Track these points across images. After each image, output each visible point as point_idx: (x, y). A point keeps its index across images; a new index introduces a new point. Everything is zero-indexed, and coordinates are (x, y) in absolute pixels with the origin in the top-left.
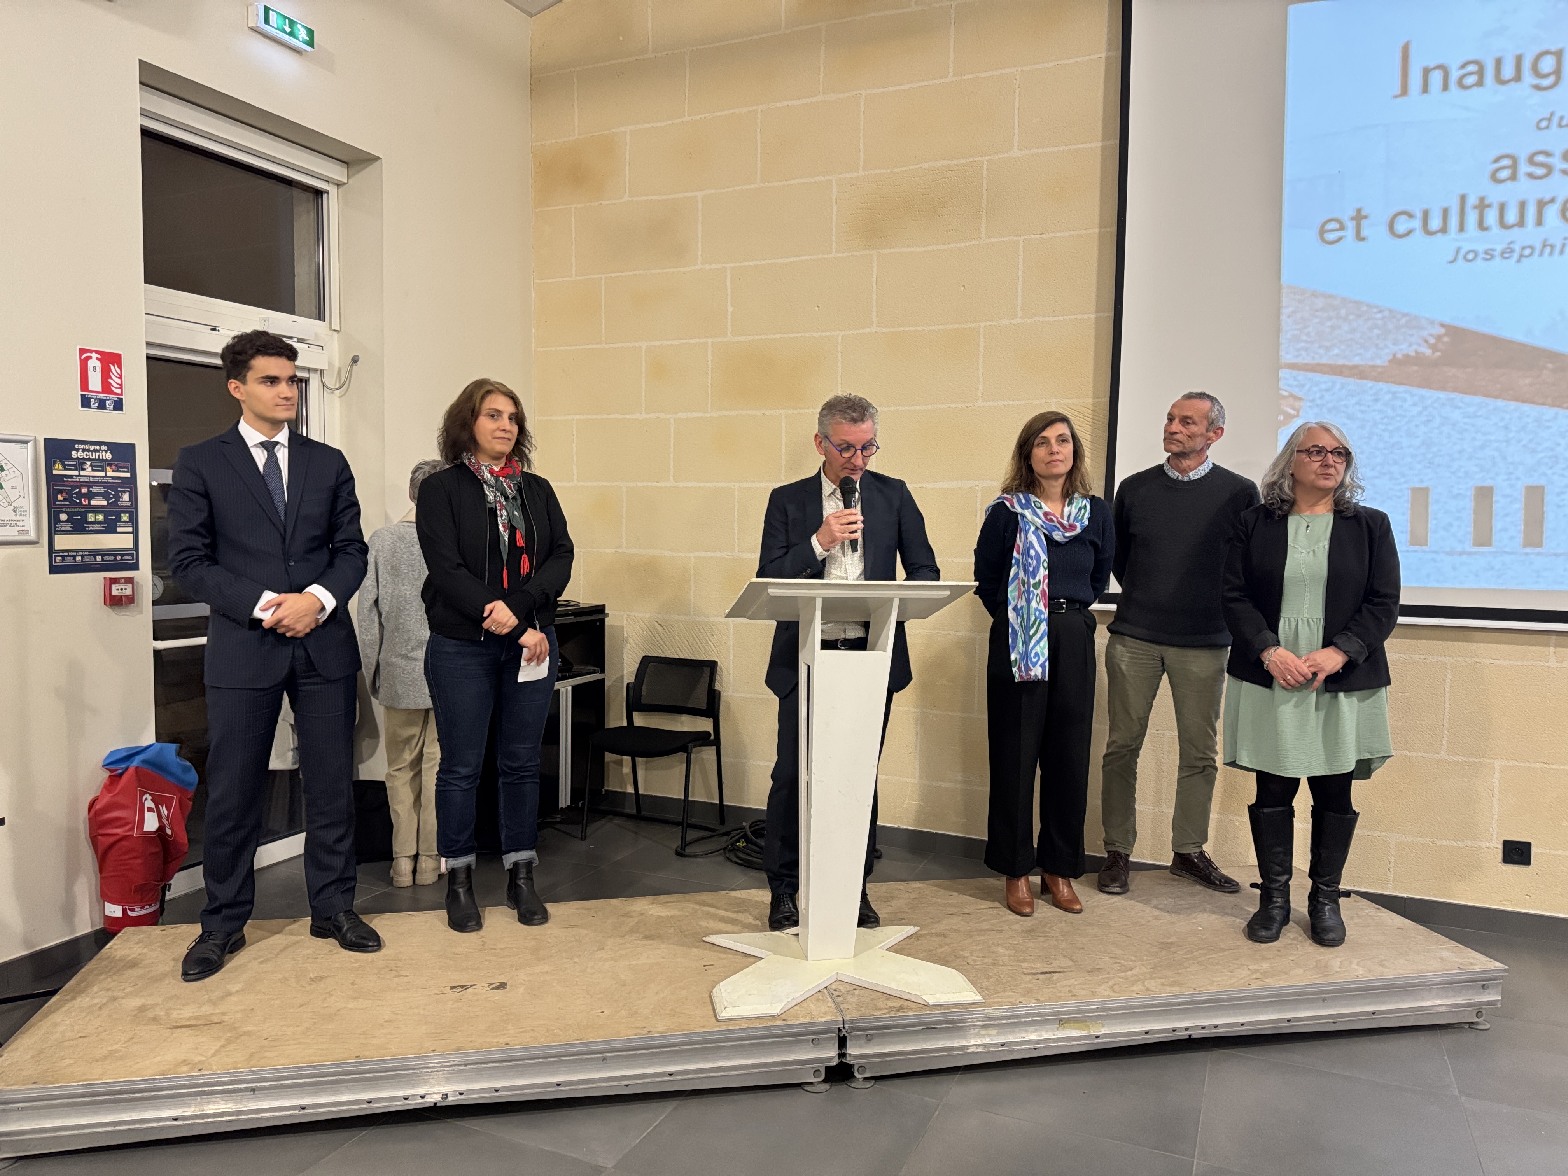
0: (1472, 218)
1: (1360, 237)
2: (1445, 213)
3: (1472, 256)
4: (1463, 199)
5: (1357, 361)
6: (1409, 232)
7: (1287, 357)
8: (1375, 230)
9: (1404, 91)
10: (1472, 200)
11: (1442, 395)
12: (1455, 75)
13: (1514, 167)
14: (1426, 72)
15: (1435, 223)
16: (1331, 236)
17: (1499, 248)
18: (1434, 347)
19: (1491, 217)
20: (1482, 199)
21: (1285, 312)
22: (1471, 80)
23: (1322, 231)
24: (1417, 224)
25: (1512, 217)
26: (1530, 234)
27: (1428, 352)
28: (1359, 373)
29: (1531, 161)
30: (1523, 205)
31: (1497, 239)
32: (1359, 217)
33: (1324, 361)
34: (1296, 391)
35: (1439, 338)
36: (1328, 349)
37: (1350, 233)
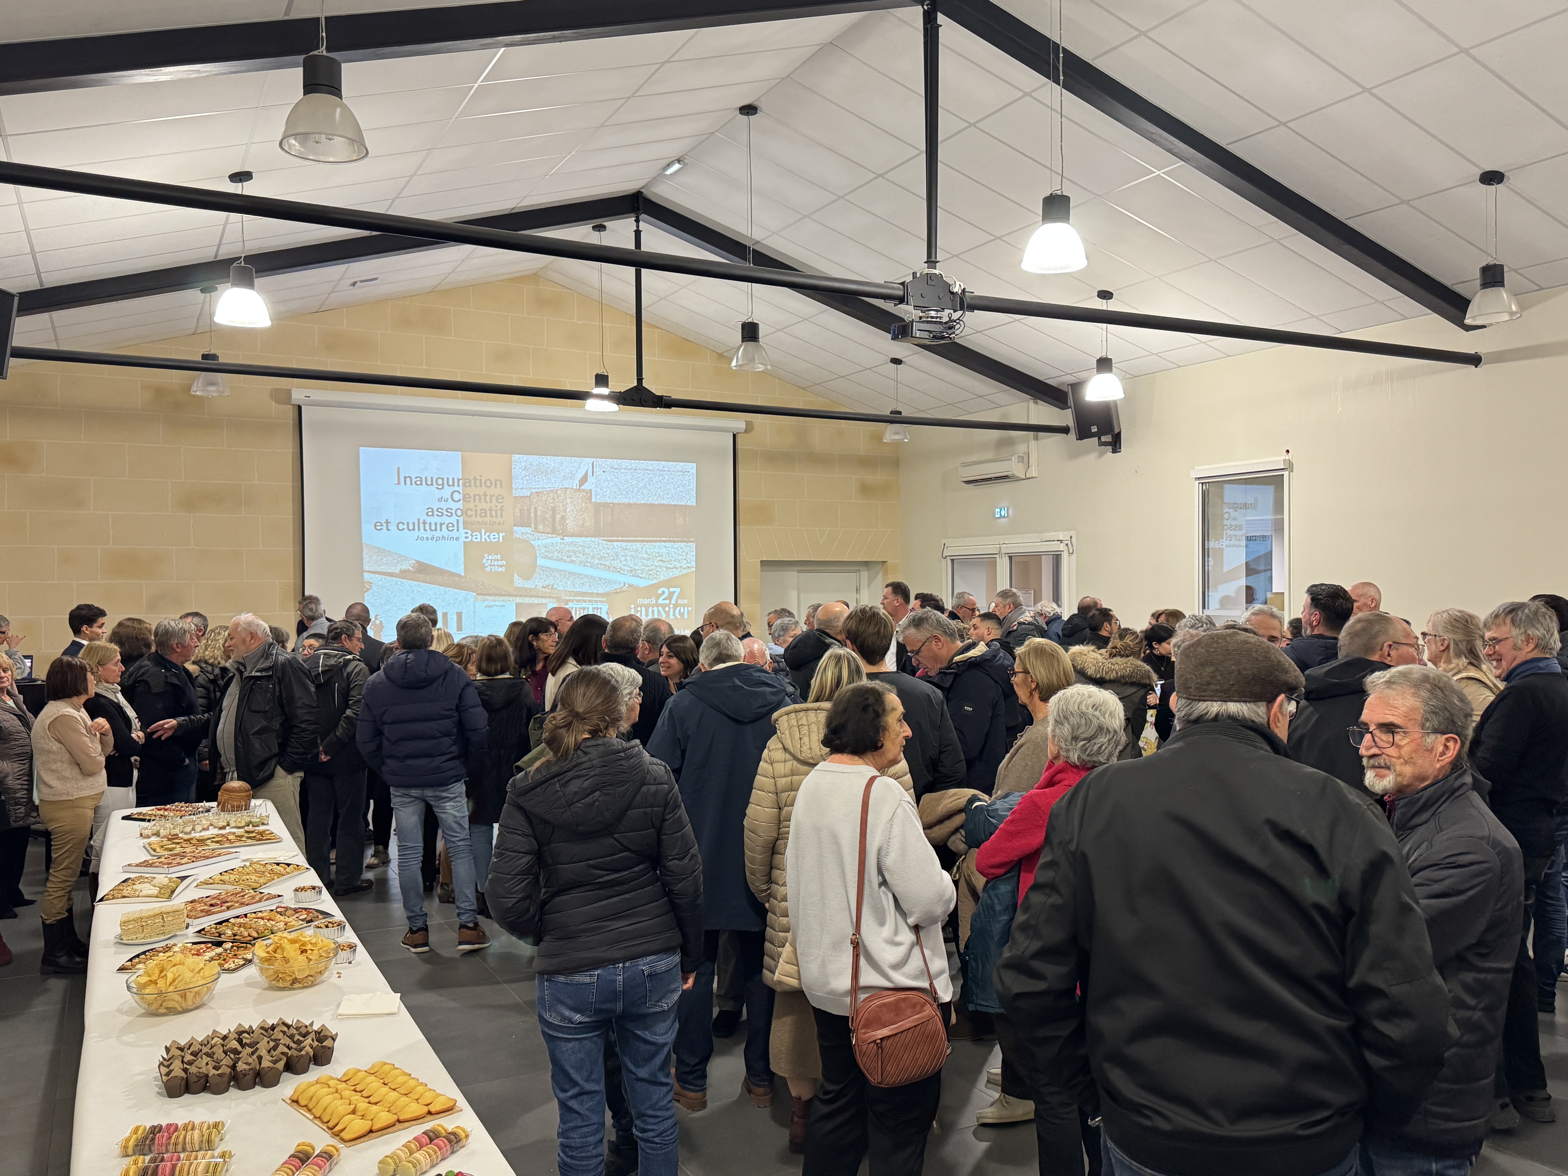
0: (422, 526)
1: (388, 530)
2: (414, 523)
3: (422, 539)
4: (419, 520)
5: (390, 571)
6: (403, 529)
7: (366, 568)
8: (392, 527)
9: (399, 483)
10: (421, 521)
11: (416, 583)
12: (414, 480)
13: (433, 511)
14: (405, 478)
15: (411, 527)
16: (378, 528)
17: (430, 537)
18: (412, 567)
19: (427, 526)
20: (424, 521)
21: (365, 552)
22: (419, 483)
23: (375, 526)
24: (405, 527)
25: (433, 528)
26: (438, 534)
27: (411, 569)
28: (391, 575)
29: (437, 511)
30: (436, 524)
31: (429, 534)
32: (387, 522)
33: (379, 570)
34: (370, 580)
35: (414, 564)
36: (380, 566)
37: (384, 527)
